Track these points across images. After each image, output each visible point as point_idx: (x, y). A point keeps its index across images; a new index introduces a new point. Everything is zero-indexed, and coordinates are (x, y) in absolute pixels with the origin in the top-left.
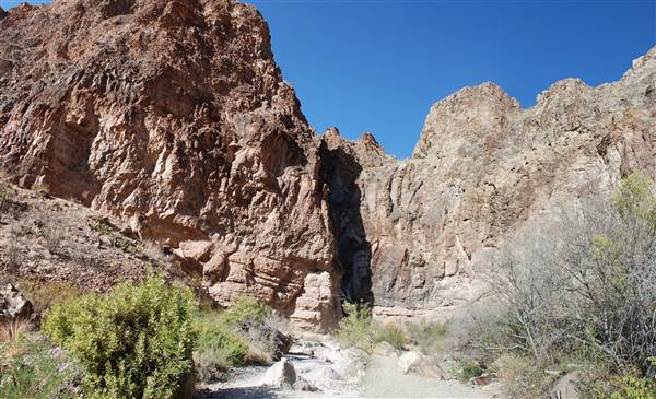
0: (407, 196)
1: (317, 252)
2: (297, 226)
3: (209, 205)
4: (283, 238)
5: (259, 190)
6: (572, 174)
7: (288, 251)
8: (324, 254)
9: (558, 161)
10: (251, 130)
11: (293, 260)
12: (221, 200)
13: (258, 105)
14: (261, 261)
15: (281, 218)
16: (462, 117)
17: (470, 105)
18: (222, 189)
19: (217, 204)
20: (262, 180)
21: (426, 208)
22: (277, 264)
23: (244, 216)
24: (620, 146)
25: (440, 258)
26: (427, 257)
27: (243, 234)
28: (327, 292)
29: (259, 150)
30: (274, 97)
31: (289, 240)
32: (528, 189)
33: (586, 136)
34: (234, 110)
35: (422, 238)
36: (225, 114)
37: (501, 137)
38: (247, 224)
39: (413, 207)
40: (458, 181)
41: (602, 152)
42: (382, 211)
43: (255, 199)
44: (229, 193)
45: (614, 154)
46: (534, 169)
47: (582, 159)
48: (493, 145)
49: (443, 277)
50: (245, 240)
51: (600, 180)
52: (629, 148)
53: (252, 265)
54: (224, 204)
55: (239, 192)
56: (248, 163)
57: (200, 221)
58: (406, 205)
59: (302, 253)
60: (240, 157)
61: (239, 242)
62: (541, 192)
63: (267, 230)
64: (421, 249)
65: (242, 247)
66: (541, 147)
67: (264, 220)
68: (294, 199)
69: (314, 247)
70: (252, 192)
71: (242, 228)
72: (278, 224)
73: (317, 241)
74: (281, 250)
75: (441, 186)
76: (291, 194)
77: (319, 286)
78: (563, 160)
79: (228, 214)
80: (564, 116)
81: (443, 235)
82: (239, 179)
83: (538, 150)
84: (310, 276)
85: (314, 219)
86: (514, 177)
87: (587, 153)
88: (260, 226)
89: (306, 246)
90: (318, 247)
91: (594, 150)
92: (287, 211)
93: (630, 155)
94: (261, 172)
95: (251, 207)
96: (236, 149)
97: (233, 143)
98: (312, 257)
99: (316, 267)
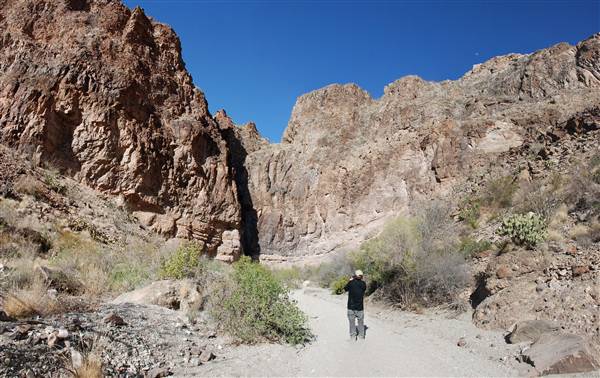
0: (280, 175)
1: (231, 216)
2: (217, 200)
3: (163, 189)
4: (209, 208)
5: (193, 175)
6: (401, 162)
7: (213, 216)
8: (235, 218)
9: (392, 153)
10: (184, 133)
11: (216, 222)
12: (169, 185)
13: (183, 111)
14: (197, 224)
15: (208, 194)
16: (328, 112)
17: (336, 102)
18: (170, 177)
19: (168, 187)
20: (194, 169)
21: (294, 184)
22: (206, 225)
23: (185, 195)
24: (435, 146)
25: (304, 221)
26: (295, 220)
27: (184, 206)
28: (237, 243)
29: (190, 148)
30: (192, 102)
31: (213, 209)
32: (370, 173)
33: (413, 134)
34: (169, 117)
35: (291, 206)
36: (164, 120)
37: (353, 130)
38: (186, 200)
39: (285, 184)
40: (317, 166)
41: (423, 148)
42: (264, 187)
43: (190, 182)
44: (175, 180)
45: (430, 151)
46: (375, 157)
47: (409, 152)
48: (346, 136)
49: (306, 234)
50: (186, 211)
51: (420, 168)
52: (440, 149)
53: (191, 227)
54: (172, 187)
55: (181, 178)
56: (184, 157)
57: (159, 199)
58: (280, 183)
59: (221, 217)
60: (178, 153)
61: (182, 212)
62: (379, 175)
63: (200, 203)
64: (291, 214)
65: (184, 215)
66: (381, 140)
67: (197, 196)
68: (214, 181)
69: (229, 214)
70: (188, 177)
71: (184, 202)
72: (206, 198)
73: (231, 210)
74: (208, 216)
75: (305, 168)
76: (212, 177)
77: (232, 239)
78: (395, 152)
79: (175, 194)
80: (399, 117)
81: (307, 204)
82: (180, 169)
83: (379, 143)
84: (226, 232)
85: (228, 194)
86: (361, 162)
87: (413, 147)
88: (194, 200)
89: (224, 213)
90: (231, 213)
91: (418, 146)
92: (211, 189)
93: (440, 155)
94: (192, 163)
95: (188, 187)
96: (175, 147)
97: (172, 143)
98: (228, 220)
99: (229, 226)
